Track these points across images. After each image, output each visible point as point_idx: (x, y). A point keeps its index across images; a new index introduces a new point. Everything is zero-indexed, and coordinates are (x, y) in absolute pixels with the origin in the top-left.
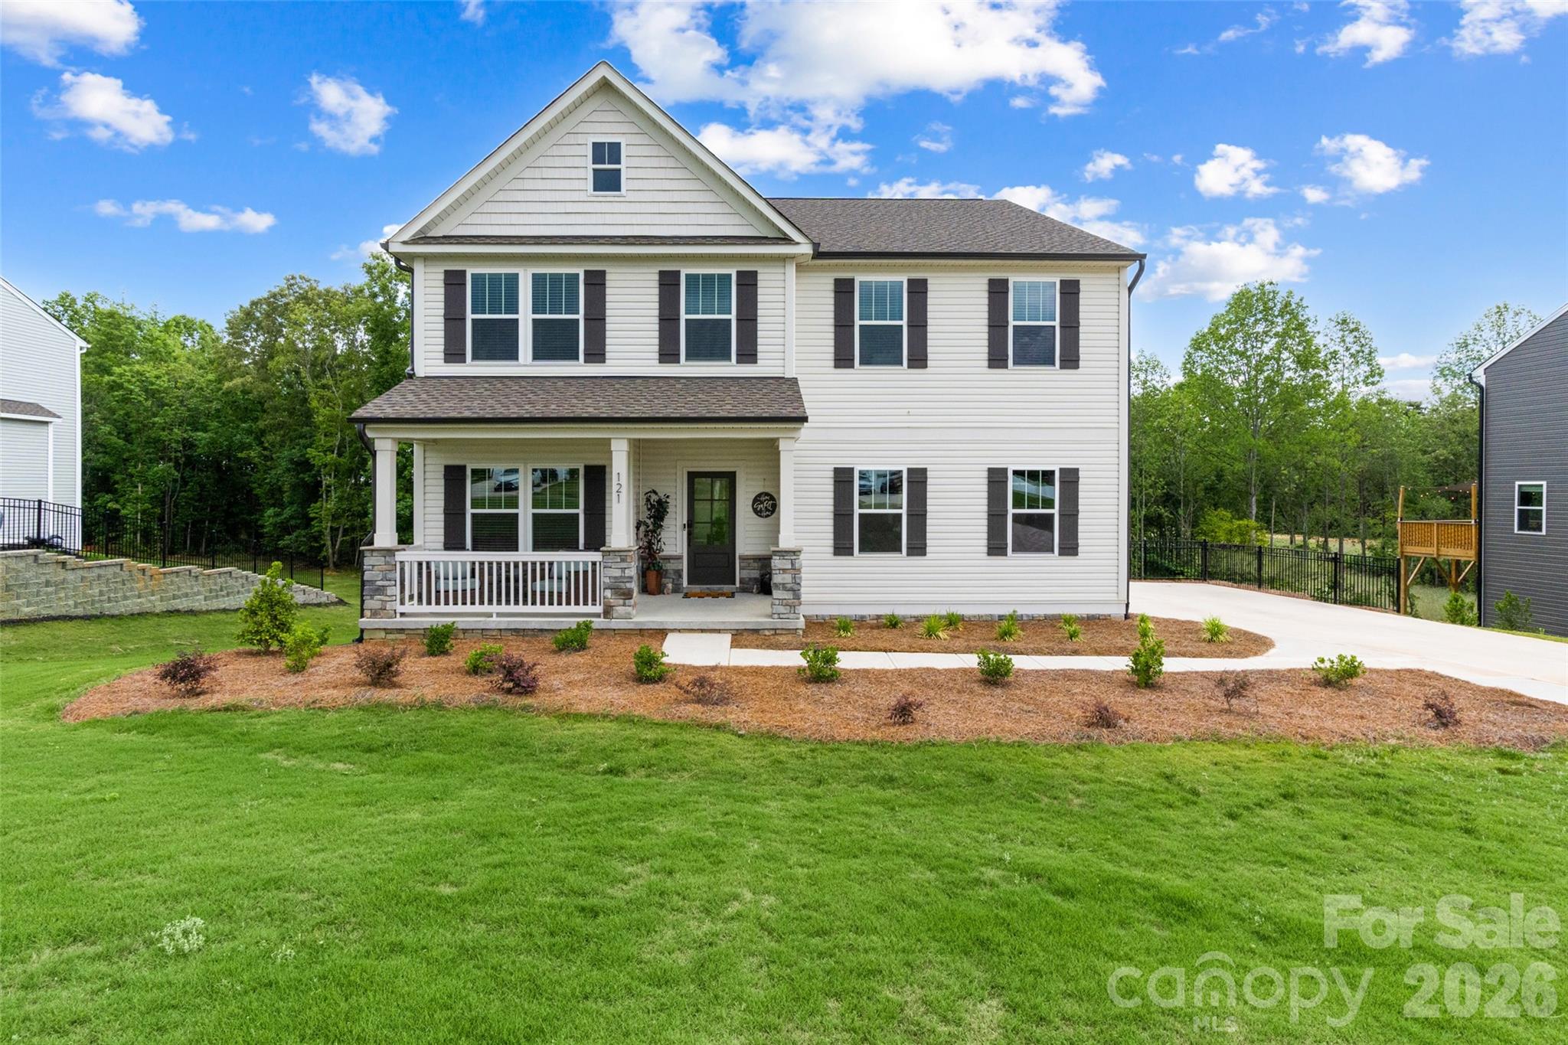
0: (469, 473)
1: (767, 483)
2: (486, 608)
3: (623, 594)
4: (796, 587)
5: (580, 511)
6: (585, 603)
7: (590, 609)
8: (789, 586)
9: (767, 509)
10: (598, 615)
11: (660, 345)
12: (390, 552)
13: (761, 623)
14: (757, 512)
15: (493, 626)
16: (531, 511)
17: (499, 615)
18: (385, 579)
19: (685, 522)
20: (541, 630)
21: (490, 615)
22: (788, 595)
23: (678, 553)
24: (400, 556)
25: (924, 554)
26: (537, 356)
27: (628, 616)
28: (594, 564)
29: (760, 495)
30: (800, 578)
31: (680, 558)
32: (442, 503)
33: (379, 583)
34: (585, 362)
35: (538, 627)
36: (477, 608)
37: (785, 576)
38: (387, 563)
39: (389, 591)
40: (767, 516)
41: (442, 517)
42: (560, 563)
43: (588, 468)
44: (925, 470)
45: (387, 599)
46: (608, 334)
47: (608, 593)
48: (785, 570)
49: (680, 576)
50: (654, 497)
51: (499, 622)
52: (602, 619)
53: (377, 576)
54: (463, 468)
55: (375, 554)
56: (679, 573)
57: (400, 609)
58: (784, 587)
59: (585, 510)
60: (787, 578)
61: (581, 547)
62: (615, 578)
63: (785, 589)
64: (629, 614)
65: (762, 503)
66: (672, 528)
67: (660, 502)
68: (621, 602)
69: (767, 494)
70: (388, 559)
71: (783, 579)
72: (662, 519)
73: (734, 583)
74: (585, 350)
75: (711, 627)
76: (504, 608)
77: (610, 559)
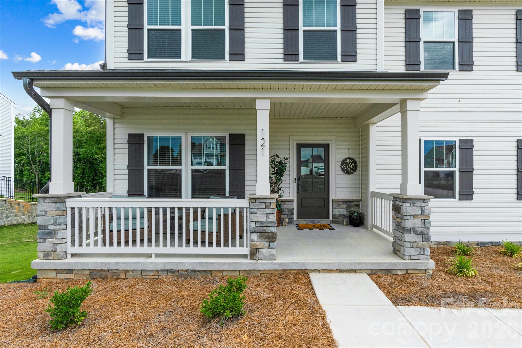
0: (145, 139)
1: (350, 151)
2: (146, 249)
3: (268, 237)
4: (425, 231)
5: (226, 167)
6: (234, 245)
7: (238, 250)
8: (419, 230)
9: (351, 169)
10: (245, 256)
11: (284, 48)
12: (61, 199)
13: (395, 264)
14: (344, 171)
15: (151, 268)
16: (190, 167)
17: (157, 256)
18: (56, 223)
19: (296, 177)
20: (194, 271)
21: (149, 256)
22: (418, 238)
23: (291, 197)
24: (70, 203)
25: (472, 199)
26: (194, 56)
27: (272, 258)
28: (241, 209)
29: (346, 159)
30: (430, 223)
31: (292, 201)
32: (126, 161)
33: (51, 227)
34: (230, 60)
35: (190, 268)
36: (138, 249)
37: (415, 221)
38: (58, 209)
39: (60, 235)
40: (351, 173)
41: (126, 172)
42: (211, 209)
43: (232, 136)
44: (472, 141)
45: (58, 241)
46: (246, 40)
47: (254, 237)
48: (415, 216)
49: (293, 213)
50: (277, 160)
51: (156, 264)
52: (248, 261)
53: (49, 220)
54: (142, 135)
55: (47, 201)
56: (291, 211)
57: (71, 250)
58: (415, 231)
59: (230, 166)
60: (418, 223)
61: (227, 194)
62: (261, 223)
63: (416, 233)
64: (273, 255)
65: (348, 164)
66: (288, 181)
67: (280, 163)
68: (266, 244)
69: (351, 159)
70: (58, 205)
71: (414, 224)
72: (282, 175)
73: (328, 217)
74: (230, 51)
75: (349, 268)
76: (161, 250)
77: (256, 205)
